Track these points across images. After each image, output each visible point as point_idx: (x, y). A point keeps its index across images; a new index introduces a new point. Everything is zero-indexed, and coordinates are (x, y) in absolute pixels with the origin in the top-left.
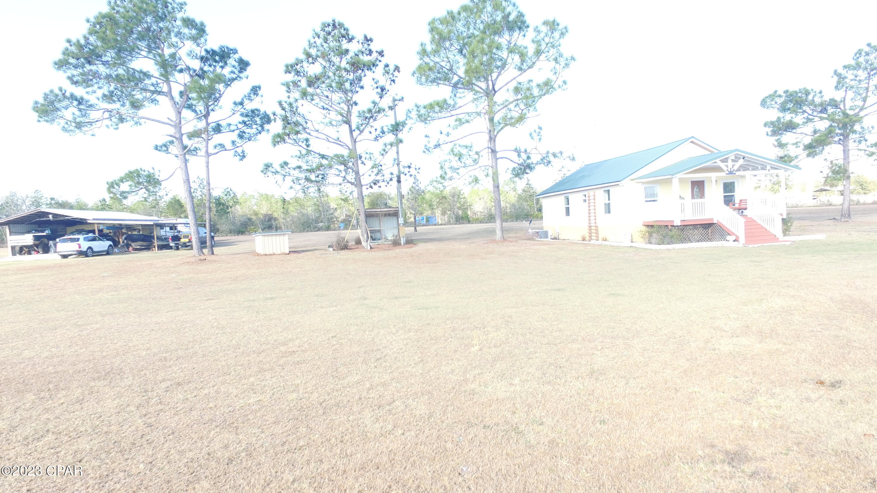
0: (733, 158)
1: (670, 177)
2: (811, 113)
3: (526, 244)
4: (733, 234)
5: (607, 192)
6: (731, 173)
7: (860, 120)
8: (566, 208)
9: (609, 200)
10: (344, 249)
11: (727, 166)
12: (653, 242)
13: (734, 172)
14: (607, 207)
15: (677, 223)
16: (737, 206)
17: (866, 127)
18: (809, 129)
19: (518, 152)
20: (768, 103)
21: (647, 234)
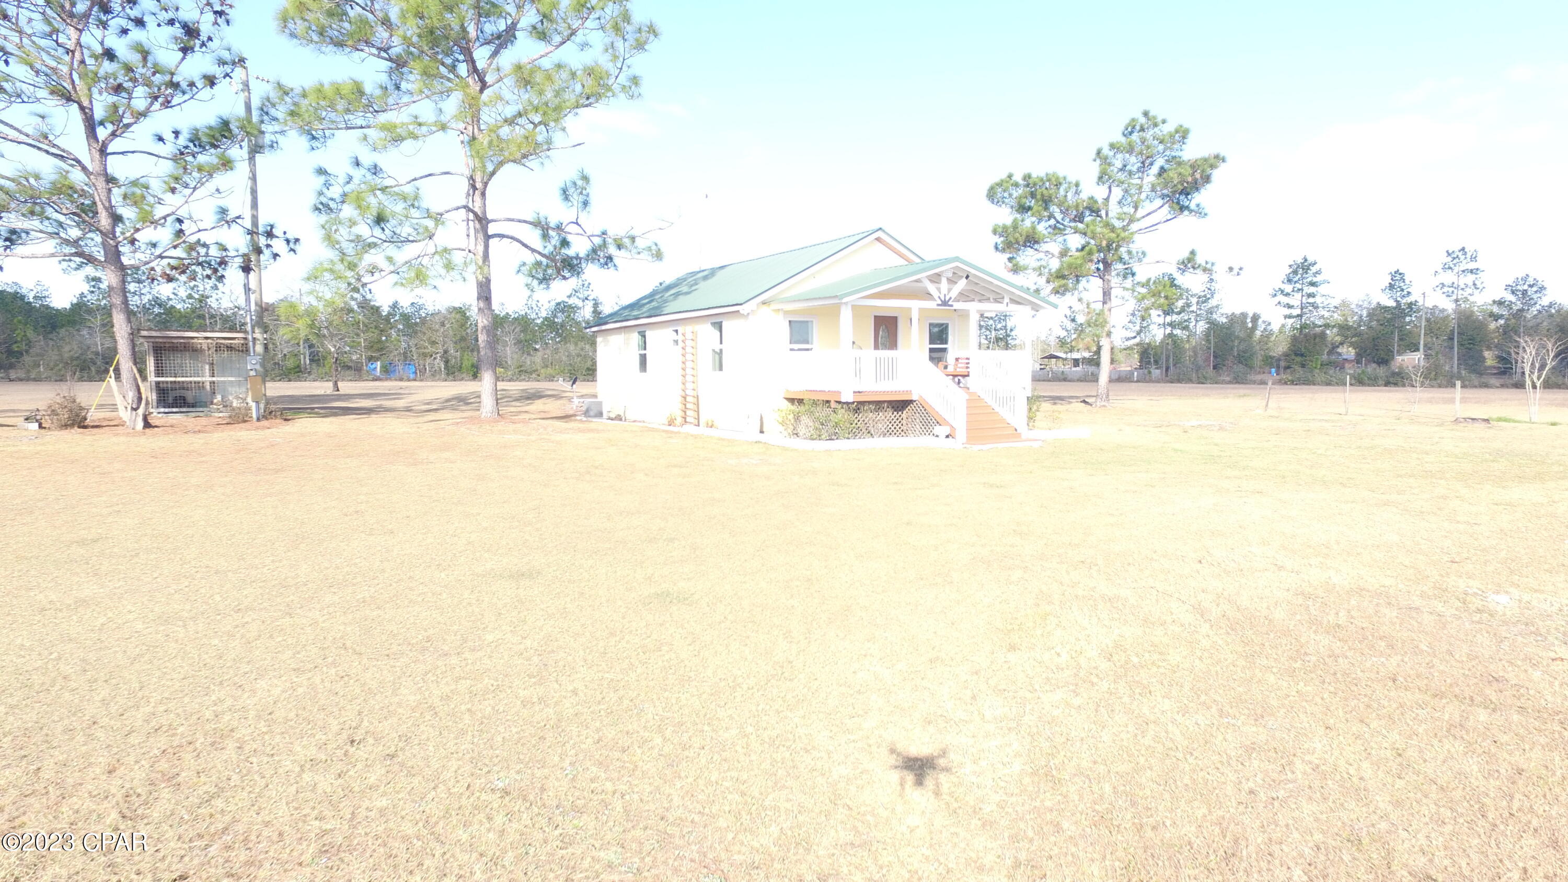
0: (950, 275)
1: (836, 301)
2: (1060, 220)
3: (545, 429)
4: (948, 424)
5: (717, 326)
6: (945, 303)
7: (1128, 240)
8: (641, 355)
9: (721, 343)
10: (72, 426)
11: (939, 290)
12: (802, 430)
13: (950, 303)
14: (717, 357)
15: (848, 397)
16: (951, 369)
17: (1134, 252)
18: (1054, 247)
19: (543, 227)
20: (999, 195)
21: (791, 417)
